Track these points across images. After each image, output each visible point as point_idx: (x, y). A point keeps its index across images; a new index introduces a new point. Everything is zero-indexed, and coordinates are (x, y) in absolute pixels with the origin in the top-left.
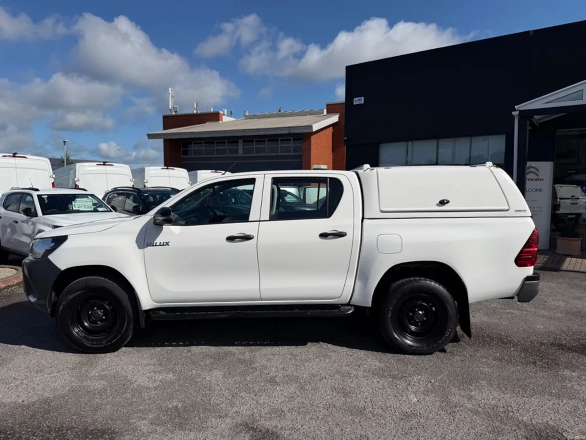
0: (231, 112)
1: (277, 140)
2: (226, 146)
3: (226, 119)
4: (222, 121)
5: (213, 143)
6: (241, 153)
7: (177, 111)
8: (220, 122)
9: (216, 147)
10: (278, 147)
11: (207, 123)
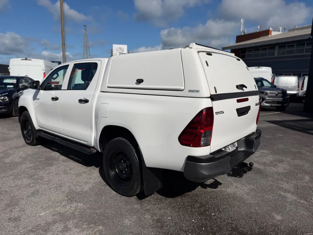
0: (285, 28)
1: (304, 44)
2: (267, 51)
3: (274, 33)
4: (271, 34)
5: (259, 50)
6: (276, 55)
7: (245, 33)
8: (270, 36)
9: (261, 52)
10: (304, 49)
11: (261, 37)
